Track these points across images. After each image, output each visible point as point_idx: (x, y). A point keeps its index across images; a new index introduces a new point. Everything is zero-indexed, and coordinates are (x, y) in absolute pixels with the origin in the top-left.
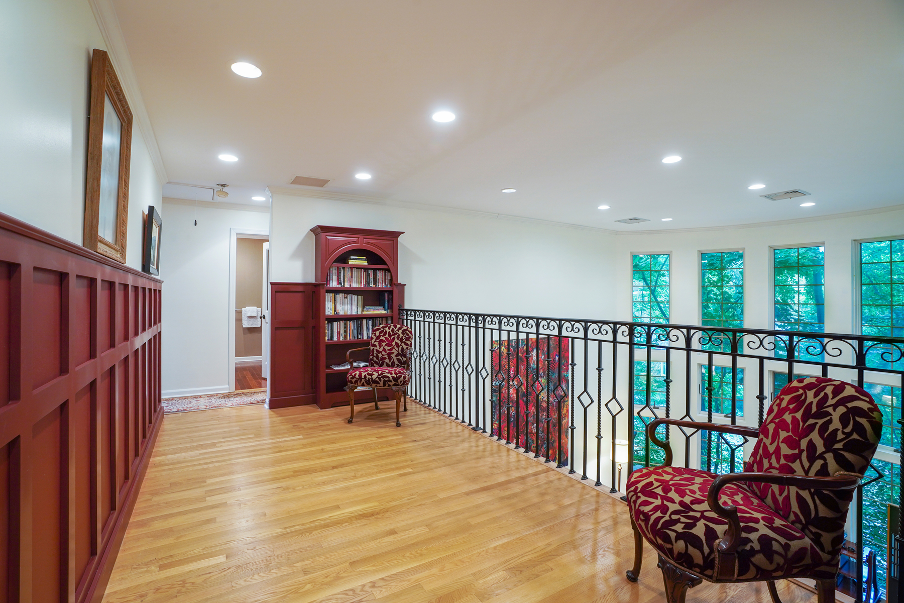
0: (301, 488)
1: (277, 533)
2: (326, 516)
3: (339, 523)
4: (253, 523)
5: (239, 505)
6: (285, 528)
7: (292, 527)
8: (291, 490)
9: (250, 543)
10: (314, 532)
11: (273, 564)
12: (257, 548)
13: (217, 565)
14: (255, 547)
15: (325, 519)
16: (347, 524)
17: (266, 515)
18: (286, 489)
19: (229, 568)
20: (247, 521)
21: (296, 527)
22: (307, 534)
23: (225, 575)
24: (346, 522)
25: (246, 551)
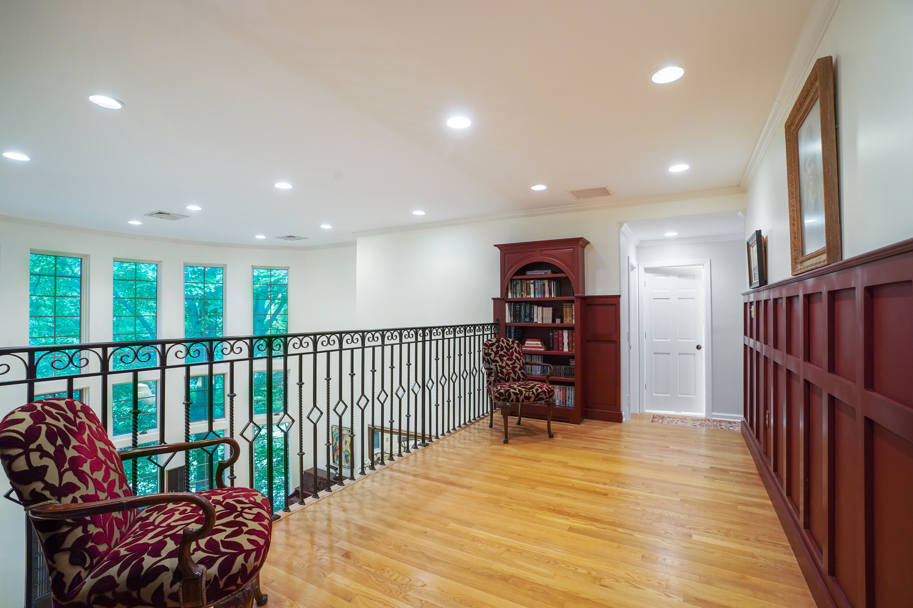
0: (580, 570)
1: (640, 534)
2: (589, 527)
3: (585, 517)
4: (659, 555)
5: (667, 587)
6: (632, 535)
7: (625, 533)
8: (594, 573)
9: (668, 538)
10: (611, 521)
11: (656, 517)
12: (663, 532)
13: (699, 535)
14: (665, 533)
15: (592, 525)
16: (580, 514)
17: (643, 556)
18: (597, 580)
19: (690, 528)
20: (664, 560)
21: (622, 531)
22: (617, 522)
23: (694, 526)
24: (579, 515)
25: (673, 534)
